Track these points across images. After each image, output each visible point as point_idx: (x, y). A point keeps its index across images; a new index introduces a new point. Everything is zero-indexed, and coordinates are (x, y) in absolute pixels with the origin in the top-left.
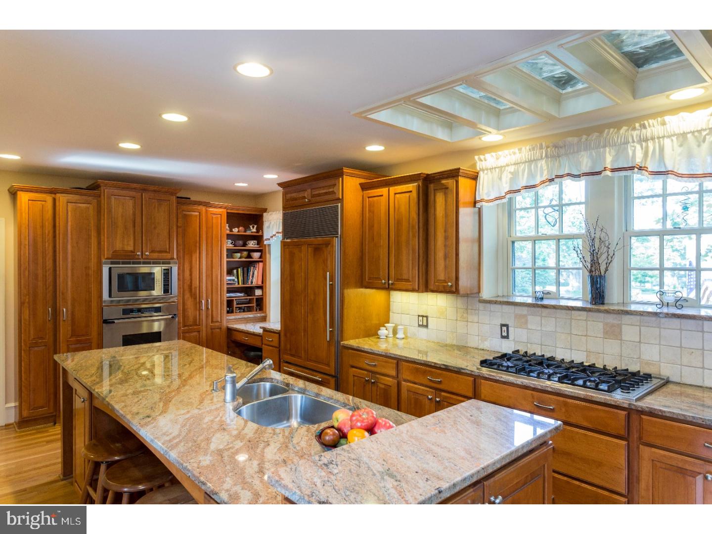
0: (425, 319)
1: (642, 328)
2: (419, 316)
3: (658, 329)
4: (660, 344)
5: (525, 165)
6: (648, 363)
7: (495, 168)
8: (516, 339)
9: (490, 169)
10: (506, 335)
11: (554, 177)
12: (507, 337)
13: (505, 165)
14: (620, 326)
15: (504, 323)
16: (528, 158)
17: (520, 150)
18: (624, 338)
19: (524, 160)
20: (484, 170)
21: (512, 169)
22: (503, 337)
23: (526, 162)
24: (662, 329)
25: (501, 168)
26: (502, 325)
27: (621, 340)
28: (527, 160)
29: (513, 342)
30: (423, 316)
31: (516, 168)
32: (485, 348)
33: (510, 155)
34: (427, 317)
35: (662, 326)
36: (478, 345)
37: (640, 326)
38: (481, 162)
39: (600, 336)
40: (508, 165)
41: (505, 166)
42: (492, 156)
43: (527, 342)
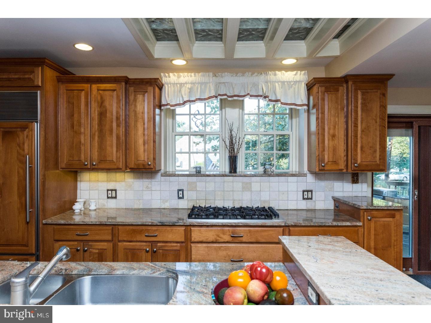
0: (114, 192)
1: (261, 183)
2: (108, 190)
3: (268, 183)
4: (269, 191)
5: (198, 85)
6: (265, 201)
7: (177, 84)
8: (189, 199)
9: (173, 84)
10: (182, 196)
11: (217, 95)
12: (183, 198)
13: (184, 82)
14: (250, 183)
15: (180, 188)
16: (201, 81)
17: (195, 75)
18: (253, 190)
19: (198, 81)
20: (168, 84)
21: (189, 86)
22: (179, 198)
23: (199, 83)
24: (271, 183)
25: (182, 85)
26: (179, 190)
27: (251, 191)
28: (200, 82)
29: (187, 201)
30: (112, 190)
31: (192, 86)
32: (166, 207)
33: (188, 76)
34: (116, 190)
35: (270, 181)
36: (161, 206)
37: (260, 182)
38: (166, 78)
39: (240, 190)
40: (186, 83)
41: (184, 84)
42: (174, 75)
43: (197, 200)
